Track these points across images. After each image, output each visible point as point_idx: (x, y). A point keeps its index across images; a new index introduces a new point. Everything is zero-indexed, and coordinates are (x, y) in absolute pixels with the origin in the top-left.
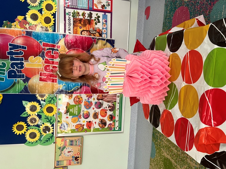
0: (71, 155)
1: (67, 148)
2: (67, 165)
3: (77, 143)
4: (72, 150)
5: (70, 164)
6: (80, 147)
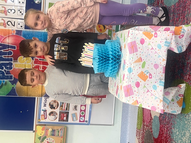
1: (48, 138)
4: (53, 141)
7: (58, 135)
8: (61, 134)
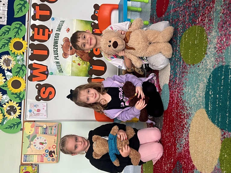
0: (44, 148)
1: (39, 137)
2: (38, 162)
3: (53, 131)
4: (45, 140)
5: (42, 161)
6: (56, 137)
7: (51, 133)
8: (54, 132)
